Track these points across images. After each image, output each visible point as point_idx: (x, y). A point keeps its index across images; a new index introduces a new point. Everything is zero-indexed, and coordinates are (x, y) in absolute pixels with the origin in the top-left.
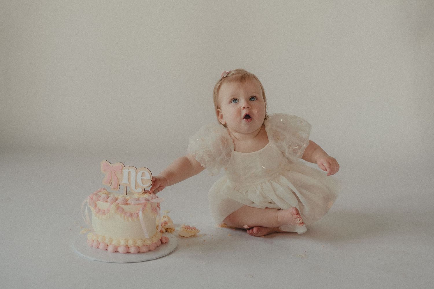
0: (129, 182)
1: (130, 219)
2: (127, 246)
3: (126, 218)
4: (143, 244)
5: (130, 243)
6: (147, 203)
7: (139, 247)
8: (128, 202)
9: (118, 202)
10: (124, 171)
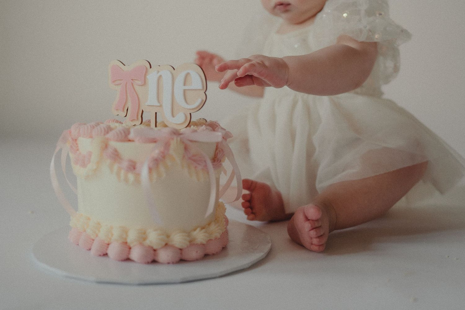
0: (159, 102)
1: (131, 177)
2: (126, 243)
3: (123, 173)
4: (164, 243)
5: (132, 237)
6: (173, 139)
7: (155, 250)
8: (131, 136)
9: (110, 135)
10: (147, 77)
